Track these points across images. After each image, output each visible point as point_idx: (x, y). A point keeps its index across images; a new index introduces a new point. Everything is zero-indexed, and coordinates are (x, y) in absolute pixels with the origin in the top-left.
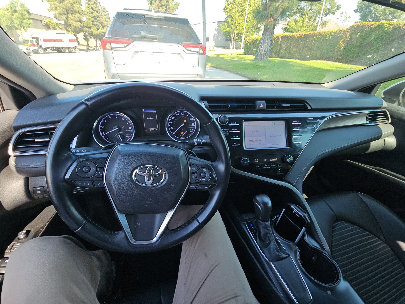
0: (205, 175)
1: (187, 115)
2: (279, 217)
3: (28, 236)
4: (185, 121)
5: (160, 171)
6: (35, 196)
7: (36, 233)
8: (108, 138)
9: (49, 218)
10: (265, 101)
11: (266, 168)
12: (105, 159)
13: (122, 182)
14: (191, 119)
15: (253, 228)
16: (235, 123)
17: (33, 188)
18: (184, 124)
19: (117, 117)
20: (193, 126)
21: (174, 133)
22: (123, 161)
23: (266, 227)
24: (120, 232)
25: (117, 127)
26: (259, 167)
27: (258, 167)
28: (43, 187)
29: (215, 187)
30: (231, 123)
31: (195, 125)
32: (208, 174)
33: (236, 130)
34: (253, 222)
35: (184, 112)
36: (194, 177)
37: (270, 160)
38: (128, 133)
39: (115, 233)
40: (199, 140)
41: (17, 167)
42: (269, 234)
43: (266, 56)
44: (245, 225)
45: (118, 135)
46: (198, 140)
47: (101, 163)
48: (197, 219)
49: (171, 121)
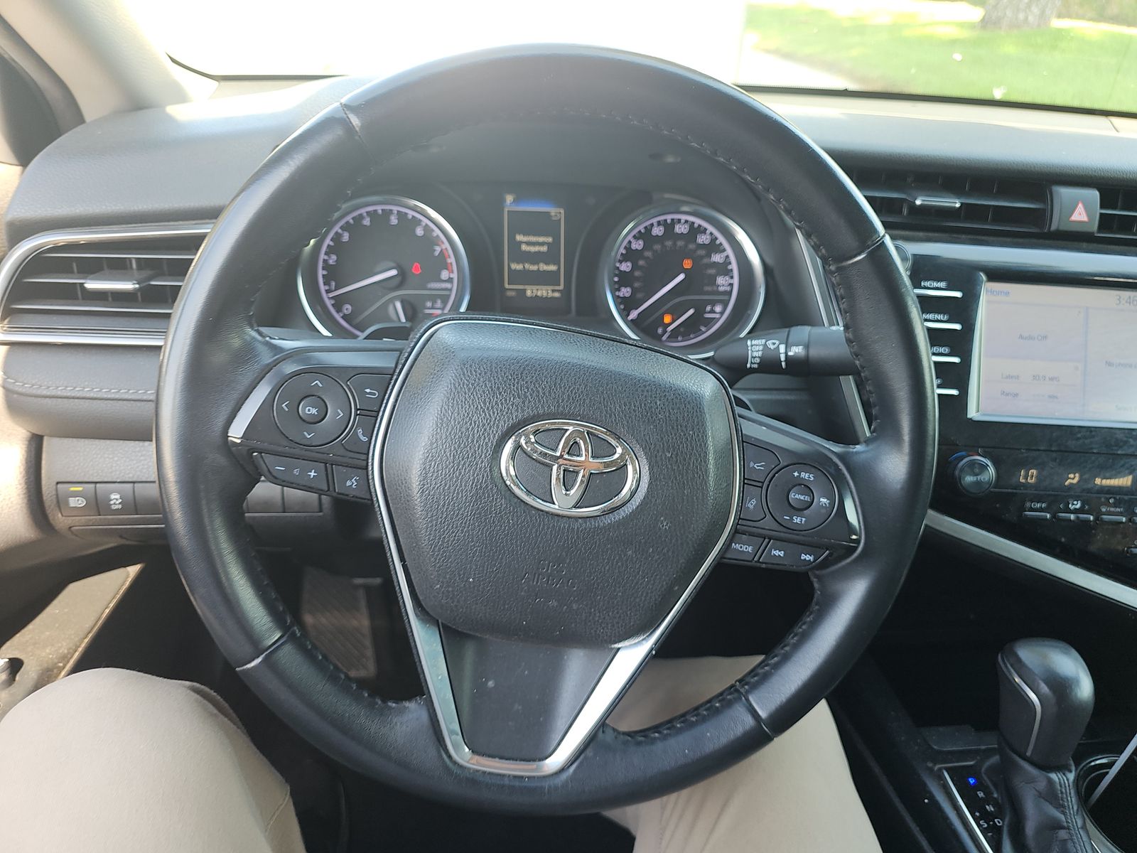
0: (807, 499)
1: (703, 239)
2: (1110, 765)
3: (14, 680)
4: (688, 264)
5: (619, 450)
6: (60, 520)
7: (42, 673)
8: (348, 308)
9: (88, 625)
10: (1097, 193)
11: (1072, 517)
12: (384, 379)
13: (457, 478)
14: (717, 258)
15: (981, 794)
16: (942, 284)
17: (58, 483)
18: (681, 277)
19: (394, 220)
20: (721, 289)
21: (634, 315)
22: (469, 389)
23: (1052, 795)
24: (411, 705)
25: (392, 264)
26: (1041, 510)
27: (1032, 510)
28: (93, 485)
29: (850, 564)
30: (922, 284)
31: (731, 285)
32: (824, 497)
33: (940, 317)
34: (983, 770)
35: (686, 221)
36: (754, 502)
37: (1098, 481)
38: (433, 299)
39: (390, 704)
40: (774, 344)
41: (11, 387)
42: (1068, 828)
43: (1043, 12)
44: (942, 778)
45: (392, 300)
46: (765, 345)
47: (368, 391)
48: (747, 700)
49: (625, 258)
